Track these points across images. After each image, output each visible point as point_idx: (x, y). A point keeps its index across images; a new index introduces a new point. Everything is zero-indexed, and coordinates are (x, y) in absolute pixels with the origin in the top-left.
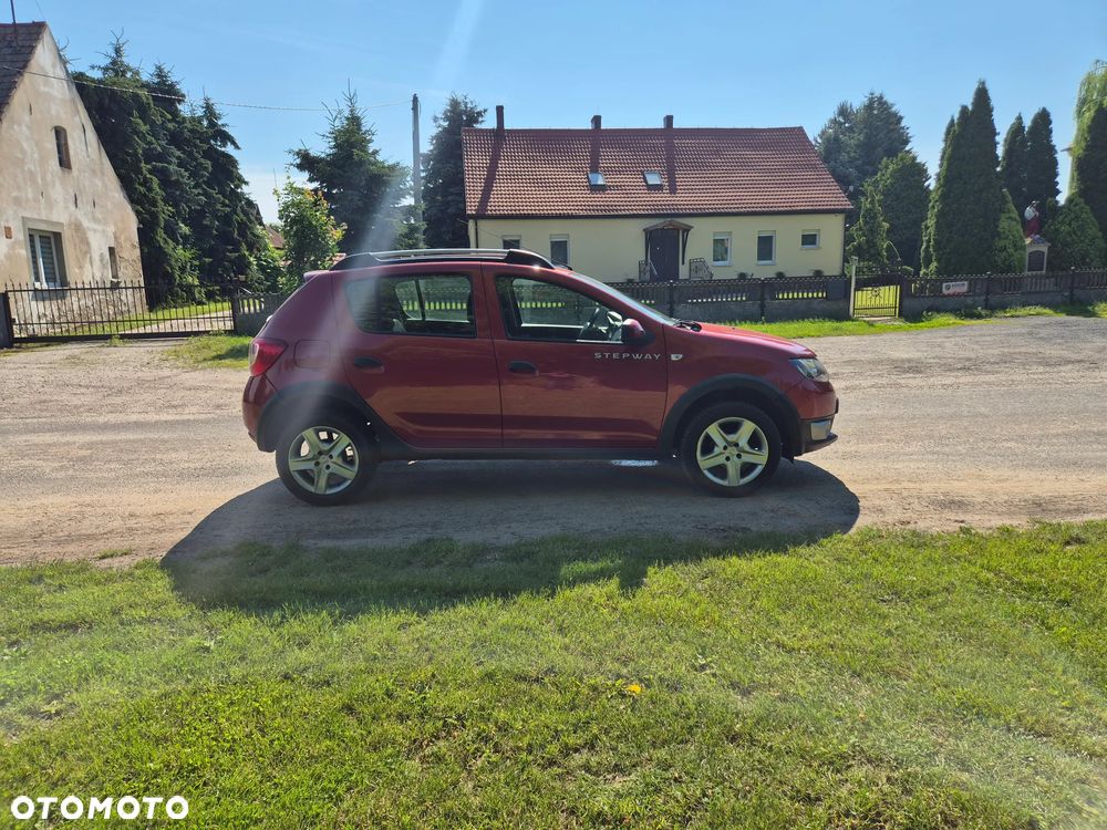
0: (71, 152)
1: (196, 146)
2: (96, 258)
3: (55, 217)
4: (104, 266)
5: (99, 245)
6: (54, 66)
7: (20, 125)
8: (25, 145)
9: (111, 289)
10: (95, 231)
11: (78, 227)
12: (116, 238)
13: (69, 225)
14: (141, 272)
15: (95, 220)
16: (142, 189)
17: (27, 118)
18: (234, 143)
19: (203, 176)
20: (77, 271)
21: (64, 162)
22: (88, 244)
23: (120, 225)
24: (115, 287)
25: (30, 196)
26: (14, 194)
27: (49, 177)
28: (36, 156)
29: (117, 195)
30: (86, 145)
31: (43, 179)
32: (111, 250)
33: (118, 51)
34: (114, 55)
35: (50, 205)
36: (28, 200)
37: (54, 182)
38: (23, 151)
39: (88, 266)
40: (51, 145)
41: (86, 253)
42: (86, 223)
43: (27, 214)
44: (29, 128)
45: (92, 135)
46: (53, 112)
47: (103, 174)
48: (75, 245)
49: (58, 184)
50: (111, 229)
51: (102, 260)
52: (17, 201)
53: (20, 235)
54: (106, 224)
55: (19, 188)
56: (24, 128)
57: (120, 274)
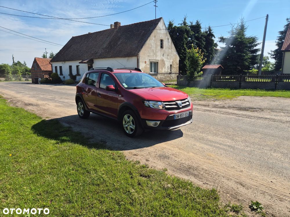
0: (164, 45)
1: (202, 39)
2: (166, 67)
3: (157, 59)
4: (168, 69)
5: (167, 64)
6: (163, 26)
7: (152, 40)
8: (152, 44)
9: (169, 74)
10: (167, 61)
11: (163, 61)
12: (172, 62)
13: (161, 60)
14: (178, 70)
15: (167, 59)
16: (183, 51)
17: (154, 38)
18: (214, 37)
19: (202, 46)
20: (161, 70)
21: (162, 47)
22: (165, 64)
23: (174, 60)
24: (170, 73)
25: (152, 54)
26: (148, 55)
27: (157, 51)
28: (155, 46)
29: (175, 53)
30: (168, 43)
31: (156, 51)
32: (171, 65)
33: (185, 19)
34: (184, 20)
35: (156, 56)
36: (151, 55)
37: (158, 52)
38: (152, 46)
39: (164, 69)
40: (159, 43)
41: (164, 66)
42: (165, 60)
43: (150, 59)
44: (154, 41)
45: (170, 40)
46: (161, 36)
47: (172, 48)
48: (161, 64)
49: (159, 52)
50: (172, 61)
51: (168, 68)
52: (149, 56)
53: (148, 63)
54: (170, 59)
55: (149, 53)
56: (153, 41)
57: (172, 71)
